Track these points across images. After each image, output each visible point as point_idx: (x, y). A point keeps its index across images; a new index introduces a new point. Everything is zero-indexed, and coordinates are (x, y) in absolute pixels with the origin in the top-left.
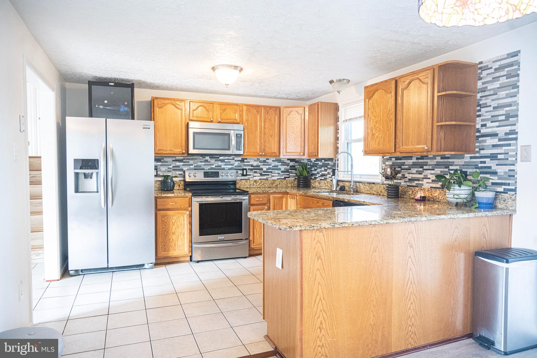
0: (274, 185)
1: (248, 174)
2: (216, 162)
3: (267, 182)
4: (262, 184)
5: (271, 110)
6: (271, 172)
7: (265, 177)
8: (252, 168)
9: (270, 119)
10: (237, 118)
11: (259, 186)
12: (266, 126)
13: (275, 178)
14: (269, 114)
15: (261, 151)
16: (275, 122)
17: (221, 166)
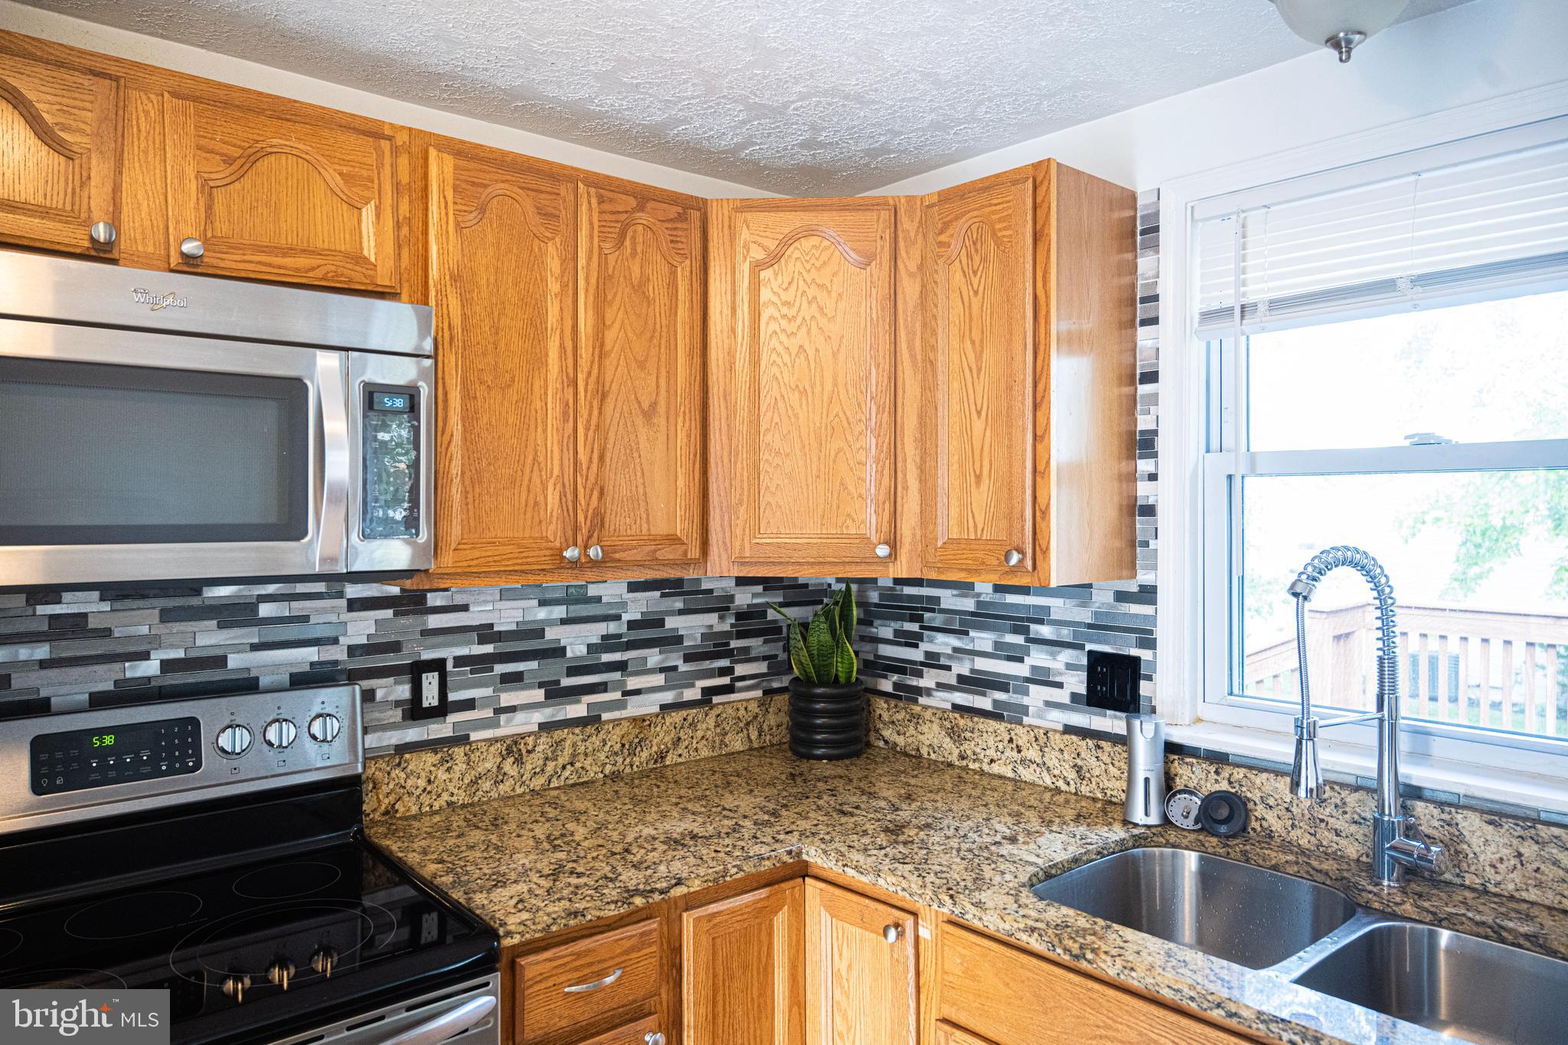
0: (645, 754)
1: (452, 697)
2: (177, 627)
3: (595, 741)
4: (561, 761)
5: (643, 218)
6: (621, 666)
7: (577, 710)
8: (488, 649)
9: (640, 288)
10: (369, 251)
11: (538, 783)
12: (610, 336)
13: (647, 706)
14: (628, 243)
15: (576, 528)
16: (673, 310)
17: (220, 661)
